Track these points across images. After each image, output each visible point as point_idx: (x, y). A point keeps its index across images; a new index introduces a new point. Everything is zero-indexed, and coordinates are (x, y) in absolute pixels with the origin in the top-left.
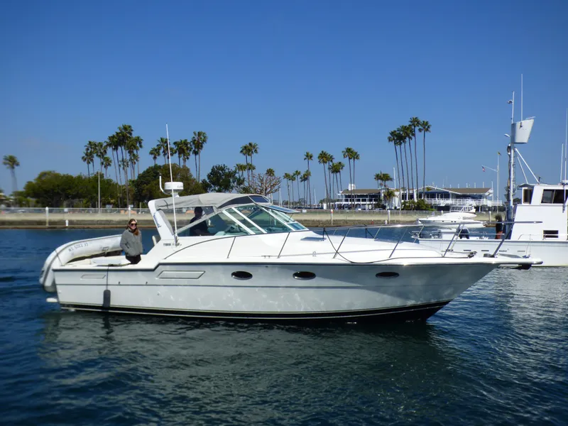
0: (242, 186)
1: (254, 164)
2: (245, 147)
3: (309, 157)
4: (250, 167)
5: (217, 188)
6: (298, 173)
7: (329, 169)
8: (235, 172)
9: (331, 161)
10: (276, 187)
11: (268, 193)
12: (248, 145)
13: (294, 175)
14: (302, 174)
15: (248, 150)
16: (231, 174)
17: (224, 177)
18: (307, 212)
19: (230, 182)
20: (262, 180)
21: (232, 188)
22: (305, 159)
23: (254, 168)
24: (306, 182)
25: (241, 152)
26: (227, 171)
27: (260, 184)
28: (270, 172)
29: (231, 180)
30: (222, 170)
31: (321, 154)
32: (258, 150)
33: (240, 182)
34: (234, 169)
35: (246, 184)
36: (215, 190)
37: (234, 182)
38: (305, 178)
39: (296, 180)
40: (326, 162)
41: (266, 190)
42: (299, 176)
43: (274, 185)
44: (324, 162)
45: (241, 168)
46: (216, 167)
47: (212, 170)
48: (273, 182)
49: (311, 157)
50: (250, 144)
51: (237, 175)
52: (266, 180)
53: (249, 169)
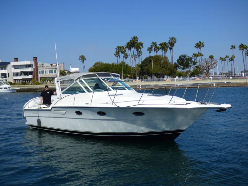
0: (196, 65)
1: (202, 53)
2: (197, 44)
3: (233, 47)
4: (201, 55)
5: (182, 67)
6: (227, 57)
7: (246, 53)
8: (192, 58)
9: (247, 49)
10: (215, 65)
11: (210, 69)
12: (199, 43)
13: (225, 58)
14: (230, 57)
15: (199, 45)
16: (190, 59)
17: (186, 61)
18: (232, 79)
19: (189, 63)
20: (207, 62)
21: (190, 66)
22: (231, 49)
23: (202, 55)
24: (232, 62)
25: (195, 47)
26: (187, 57)
27: (206, 64)
28: (211, 57)
29: (190, 62)
30: (184, 57)
31: (240, 46)
32: (204, 45)
33: (195, 63)
34: (191, 56)
35: (198, 64)
36: (181, 68)
37: (191, 63)
38: (232, 59)
39: (226, 61)
40: (243, 50)
41: (209, 67)
42: (228, 59)
43: (213, 64)
44: (242, 50)
45: (196, 55)
46: (181, 55)
47: (180, 57)
48: (213, 62)
49: (234, 47)
50: (200, 42)
51: (193, 60)
52: (209, 62)
53: (200, 56)
